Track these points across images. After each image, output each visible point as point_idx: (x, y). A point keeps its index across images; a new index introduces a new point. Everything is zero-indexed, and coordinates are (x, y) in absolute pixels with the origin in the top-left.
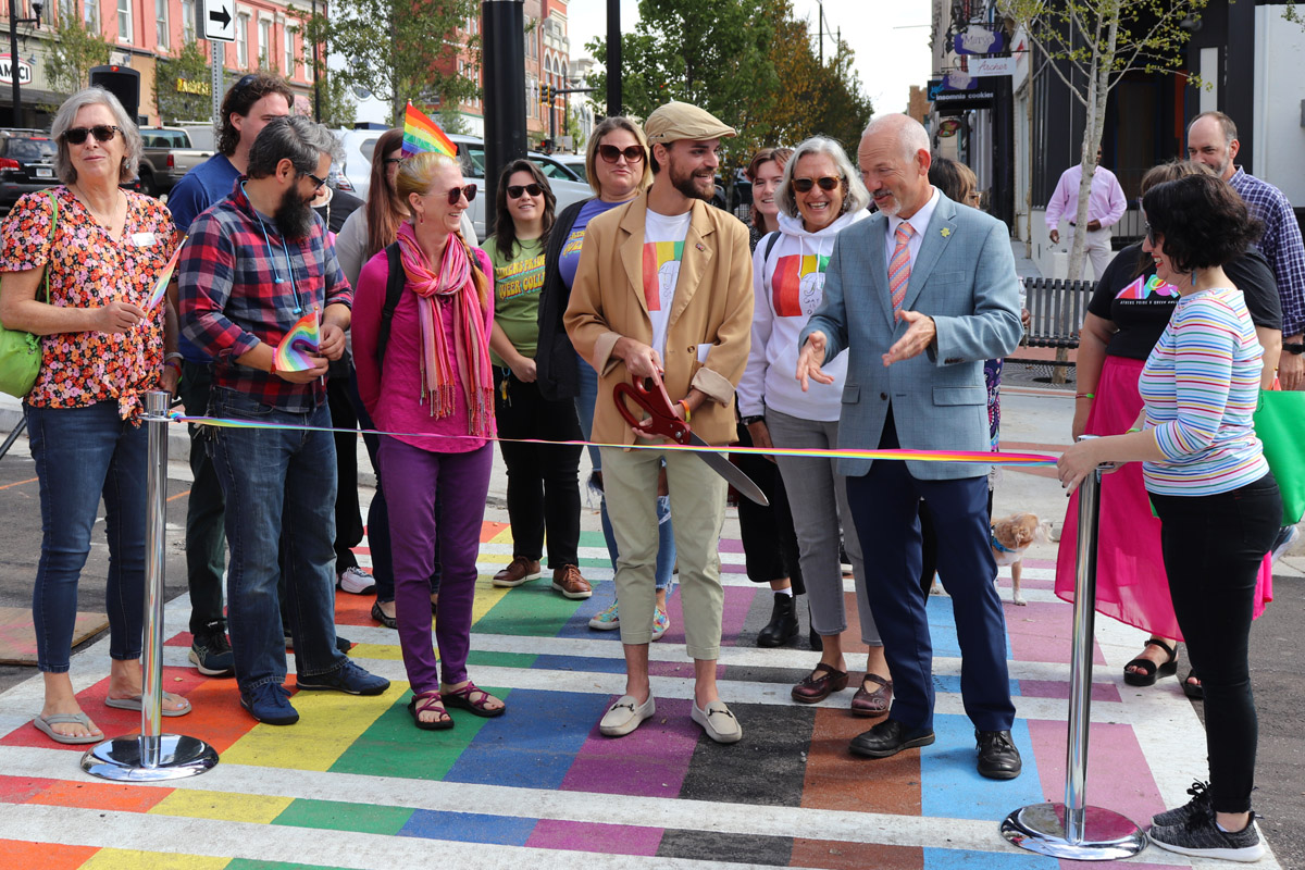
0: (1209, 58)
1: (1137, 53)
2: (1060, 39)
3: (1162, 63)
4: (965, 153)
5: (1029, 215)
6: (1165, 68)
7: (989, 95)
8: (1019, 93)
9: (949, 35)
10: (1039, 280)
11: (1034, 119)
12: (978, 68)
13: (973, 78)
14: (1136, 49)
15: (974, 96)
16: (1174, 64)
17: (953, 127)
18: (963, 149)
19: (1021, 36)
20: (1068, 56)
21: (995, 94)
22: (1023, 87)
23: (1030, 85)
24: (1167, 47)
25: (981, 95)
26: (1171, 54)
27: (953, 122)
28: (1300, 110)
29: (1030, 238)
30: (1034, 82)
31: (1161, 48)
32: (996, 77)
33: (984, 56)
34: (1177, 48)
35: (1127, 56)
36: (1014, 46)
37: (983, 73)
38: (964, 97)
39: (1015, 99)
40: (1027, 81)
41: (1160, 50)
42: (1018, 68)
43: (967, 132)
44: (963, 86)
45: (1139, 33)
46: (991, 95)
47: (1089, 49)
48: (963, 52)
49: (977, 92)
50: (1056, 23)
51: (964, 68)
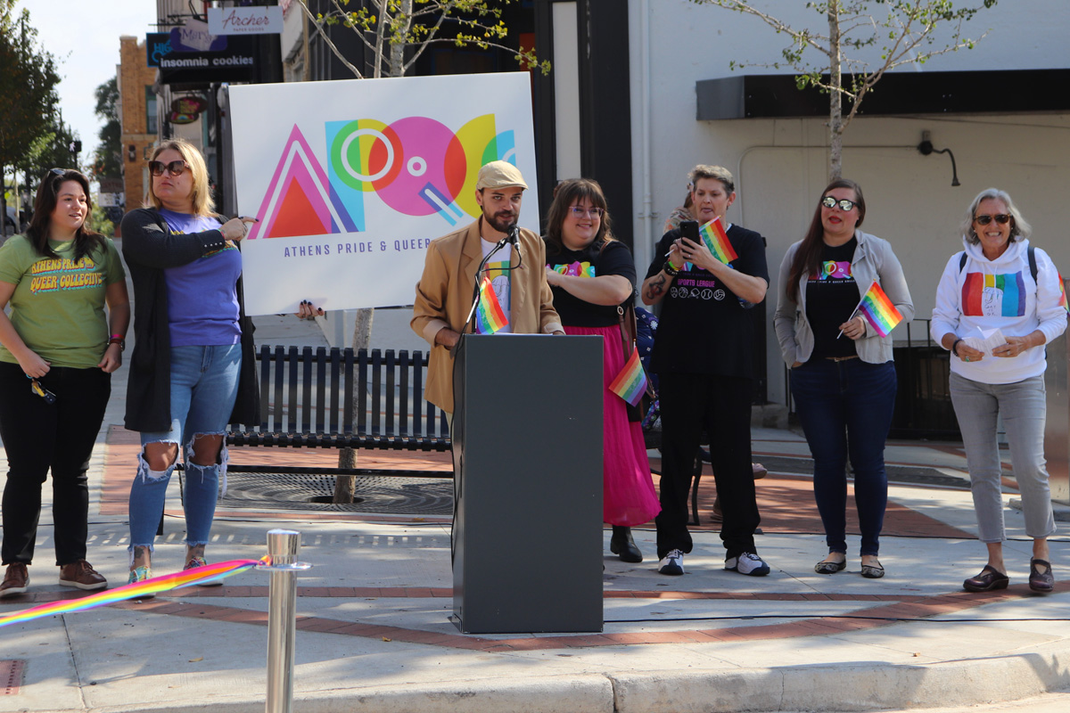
0: (566, 16)
1: (444, 17)
3: (478, 32)
4: (214, 151)
6: (484, 39)
7: (245, 61)
8: (291, 60)
12: (225, 22)
13: (220, 38)
14: (440, 12)
15: (223, 62)
16: (496, 35)
17: (195, 107)
21: (256, 61)
22: (296, 52)
23: (305, 51)
24: (484, 10)
25: (234, 61)
26: (490, 20)
27: (194, 99)
28: (695, 95)
30: (312, 44)
31: (476, 12)
32: (258, 36)
38: (207, 62)
39: (285, 70)
40: (300, 42)
42: (287, 23)
43: (217, 117)
44: (204, 45)
46: (251, 61)
49: (227, 55)
51: (207, 17)
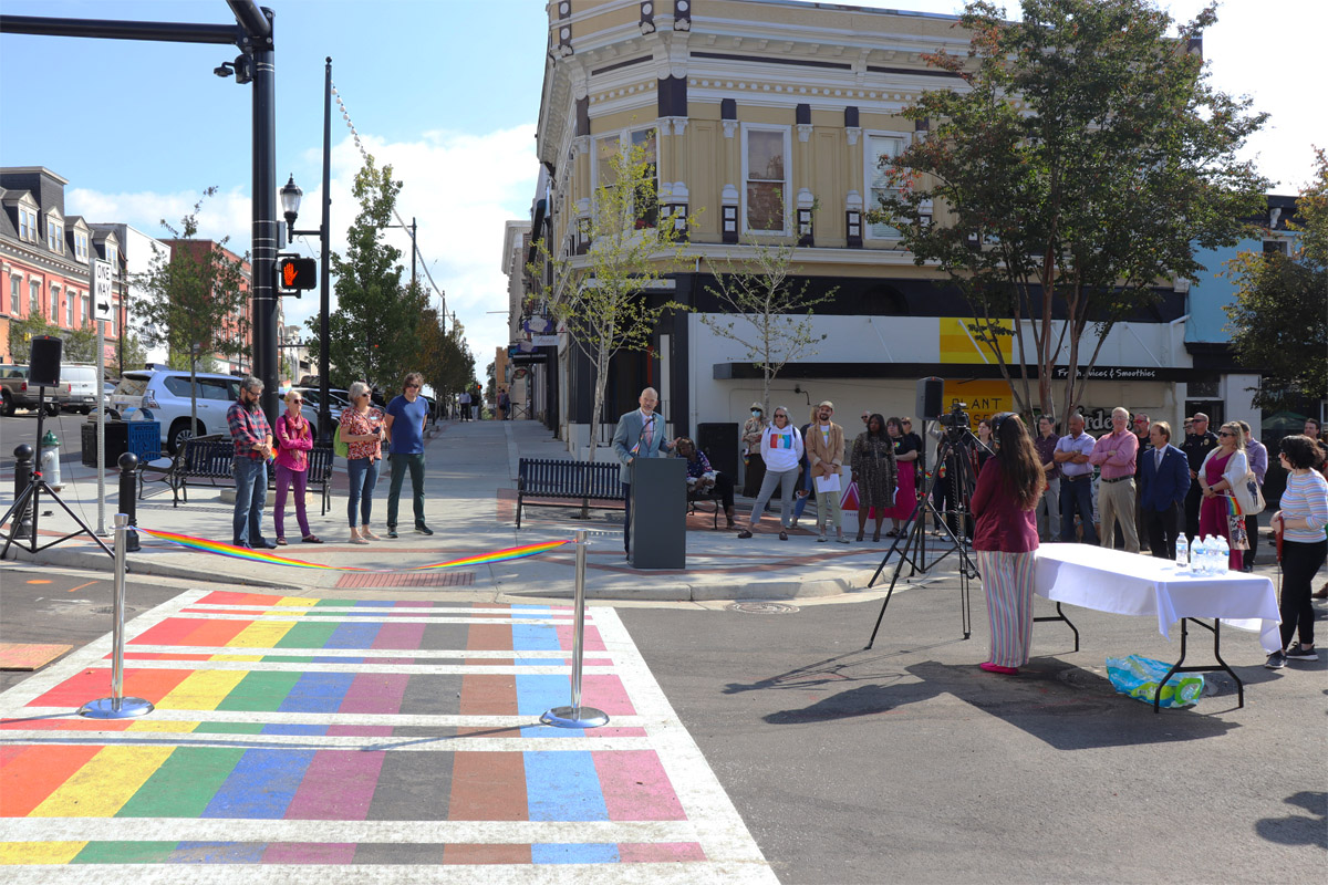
0: (665, 340)
1: (624, 339)
2: (583, 330)
3: (637, 345)
4: (530, 389)
5: (568, 426)
6: (639, 347)
7: (544, 356)
8: (561, 355)
9: (521, 320)
10: (573, 462)
11: (570, 370)
12: (537, 341)
13: (535, 347)
14: (623, 337)
15: (535, 356)
16: (644, 346)
17: (523, 373)
18: (529, 386)
19: (561, 324)
20: (587, 340)
21: (548, 356)
22: (563, 352)
23: (567, 352)
24: (639, 337)
25: (539, 356)
26: (641, 340)
27: (523, 370)
29: (568, 439)
30: (570, 349)
32: (548, 347)
33: (541, 334)
34: (644, 338)
35: (619, 340)
36: (558, 328)
37: (540, 344)
38: (529, 356)
39: (559, 359)
40: (565, 349)
41: (636, 338)
42: (561, 342)
43: (531, 376)
44: (529, 350)
45: (625, 328)
46: (546, 356)
47: (599, 337)
48: (529, 331)
49: (537, 353)
50: (581, 321)
51: (530, 340)
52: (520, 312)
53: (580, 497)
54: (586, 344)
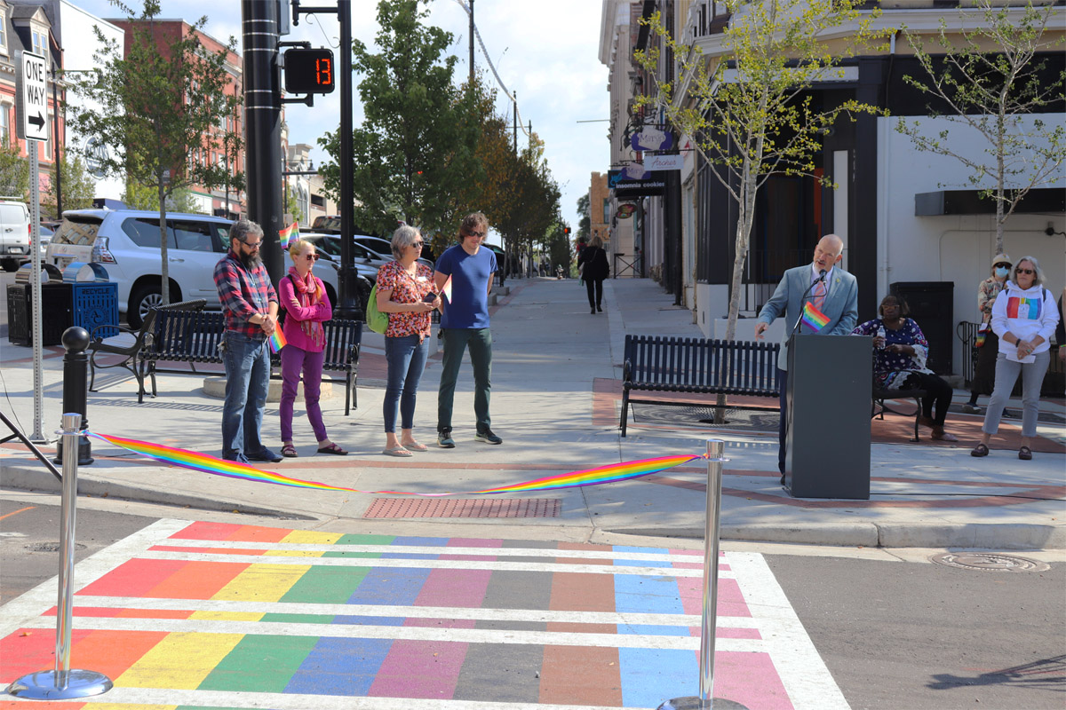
0: (841, 159)
1: (779, 159)
2: (718, 148)
3: (798, 167)
4: (640, 233)
5: (695, 287)
6: (801, 171)
7: (660, 185)
8: (686, 184)
9: (627, 132)
10: (703, 341)
11: (698, 206)
12: (651, 164)
13: (647, 172)
14: (778, 156)
15: (648, 185)
16: (809, 169)
17: (630, 210)
18: (638, 229)
19: (686, 138)
20: (724, 161)
21: (667, 184)
22: (689, 179)
23: (695, 178)
24: (802, 155)
25: (654, 185)
26: (806, 161)
27: (630, 206)
28: (914, 203)
29: (696, 307)
30: (699, 175)
31: (798, 156)
32: (667, 171)
33: (657, 153)
34: (810, 157)
35: (771, 161)
36: (682, 144)
37: (656, 168)
38: (639, 186)
39: (683, 189)
40: (692, 174)
41: (797, 158)
42: (685, 164)
43: (642, 214)
44: (639, 176)
45: (781, 143)
46: (663, 184)
47: (742, 157)
48: (638, 149)
49: (650, 181)
50: (715, 134)
51: (640, 161)
52: (625, 120)
53: (712, 391)
54: (723, 169)
